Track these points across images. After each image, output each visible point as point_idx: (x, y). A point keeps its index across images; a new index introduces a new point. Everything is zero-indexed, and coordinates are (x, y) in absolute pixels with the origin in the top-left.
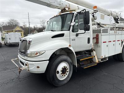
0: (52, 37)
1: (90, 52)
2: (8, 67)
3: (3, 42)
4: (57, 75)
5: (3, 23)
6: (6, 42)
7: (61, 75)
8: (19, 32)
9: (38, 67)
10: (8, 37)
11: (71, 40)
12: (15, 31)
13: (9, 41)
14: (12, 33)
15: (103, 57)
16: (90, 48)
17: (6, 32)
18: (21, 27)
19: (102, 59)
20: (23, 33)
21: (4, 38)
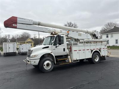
0: (43, 48)
1: (66, 56)
2: (21, 66)
3: (17, 52)
4: (44, 67)
5: (18, 35)
6: (19, 52)
7: (46, 67)
8: (30, 43)
9: (35, 62)
10: (21, 48)
11: (53, 49)
12: (27, 42)
13: (22, 51)
14: (25, 44)
15: (75, 59)
16: (66, 54)
17: (19, 44)
18: (32, 39)
19: (74, 61)
20: (33, 44)
21: (18, 49)
